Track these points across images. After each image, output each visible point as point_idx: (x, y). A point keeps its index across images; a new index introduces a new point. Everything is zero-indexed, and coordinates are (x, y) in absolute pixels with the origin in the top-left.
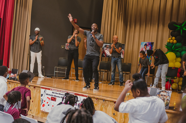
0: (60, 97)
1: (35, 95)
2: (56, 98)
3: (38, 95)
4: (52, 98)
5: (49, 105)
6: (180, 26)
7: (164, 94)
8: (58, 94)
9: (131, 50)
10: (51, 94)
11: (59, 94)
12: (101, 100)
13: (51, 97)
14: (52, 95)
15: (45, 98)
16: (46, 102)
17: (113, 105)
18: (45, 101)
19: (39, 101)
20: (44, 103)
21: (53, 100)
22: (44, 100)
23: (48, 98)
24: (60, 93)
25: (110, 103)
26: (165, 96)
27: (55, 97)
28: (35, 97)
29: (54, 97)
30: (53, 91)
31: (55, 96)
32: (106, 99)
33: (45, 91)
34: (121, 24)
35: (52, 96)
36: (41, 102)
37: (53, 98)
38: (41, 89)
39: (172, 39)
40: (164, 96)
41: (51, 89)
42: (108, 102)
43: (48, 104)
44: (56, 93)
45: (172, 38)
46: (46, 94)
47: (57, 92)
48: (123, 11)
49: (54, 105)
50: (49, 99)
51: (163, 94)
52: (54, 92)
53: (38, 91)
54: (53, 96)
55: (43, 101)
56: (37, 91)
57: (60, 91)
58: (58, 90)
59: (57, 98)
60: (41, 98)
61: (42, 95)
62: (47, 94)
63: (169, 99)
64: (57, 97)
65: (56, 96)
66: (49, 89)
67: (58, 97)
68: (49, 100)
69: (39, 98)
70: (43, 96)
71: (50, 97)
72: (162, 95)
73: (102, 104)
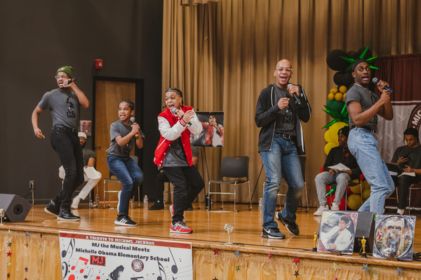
0: (115, 255)
1: (46, 254)
2: (104, 258)
3: (53, 253)
4: (94, 258)
5: (86, 277)
6: (355, 59)
7: (397, 225)
8: (108, 246)
9: (238, 123)
10: (90, 248)
11: (113, 247)
12: (228, 253)
13: (91, 256)
14: (93, 251)
15: (73, 259)
16: (78, 269)
17: (261, 263)
18: (73, 268)
19: (58, 268)
20: (72, 272)
21: (95, 263)
22: (71, 266)
23: (81, 258)
24: (113, 243)
25: (253, 257)
26: (399, 228)
27: (101, 255)
28: (45, 260)
29: (97, 254)
30: (95, 242)
31: (100, 252)
32: (242, 250)
33: (71, 243)
34: (208, 65)
35: (94, 254)
36: (64, 272)
37: (96, 257)
38: (61, 238)
39: (339, 92)
40: (397, 228)
41: (89, 236)
42: (247, 255)
43: (84, 274)
44: (104, 246)
45: (338, 88)
46: (75, 250)
47: (106, 243)
48: (210, 34)
49: (100, 275)
50: (84, 262)
51: (392, 225)
52: (97, 242)
53: (53, 243)
54: (96, 252)
55: (69, 269)
56: (48, 245)
57: (114, 238)
58: (108, 238)
59: (108, 258)
60: (63, 260)
61: (64, 254)
62: (78, 250)
63: (411, 237)
64: (107, 254)
65: (104, 253)
66: (84, 237)
67: (111, 254)
68: (86, 264)
69: (58, 262)
70: (68, 255)
71: (87, 256)
72: (390, 227)
73: (233, 262)
